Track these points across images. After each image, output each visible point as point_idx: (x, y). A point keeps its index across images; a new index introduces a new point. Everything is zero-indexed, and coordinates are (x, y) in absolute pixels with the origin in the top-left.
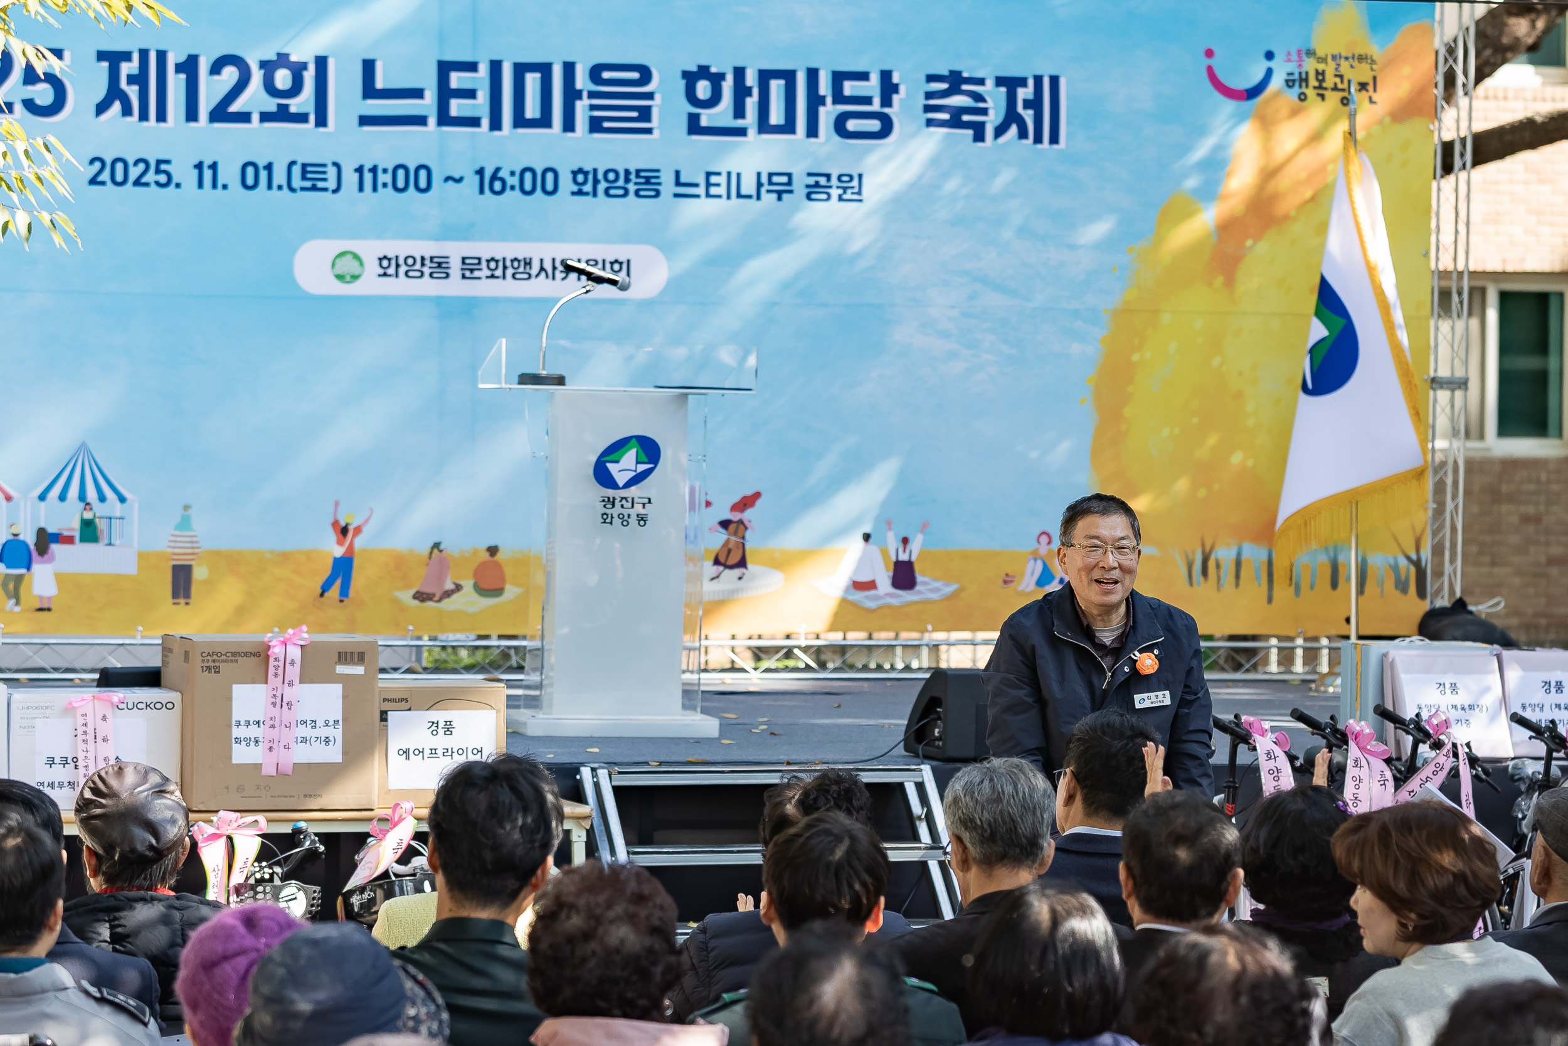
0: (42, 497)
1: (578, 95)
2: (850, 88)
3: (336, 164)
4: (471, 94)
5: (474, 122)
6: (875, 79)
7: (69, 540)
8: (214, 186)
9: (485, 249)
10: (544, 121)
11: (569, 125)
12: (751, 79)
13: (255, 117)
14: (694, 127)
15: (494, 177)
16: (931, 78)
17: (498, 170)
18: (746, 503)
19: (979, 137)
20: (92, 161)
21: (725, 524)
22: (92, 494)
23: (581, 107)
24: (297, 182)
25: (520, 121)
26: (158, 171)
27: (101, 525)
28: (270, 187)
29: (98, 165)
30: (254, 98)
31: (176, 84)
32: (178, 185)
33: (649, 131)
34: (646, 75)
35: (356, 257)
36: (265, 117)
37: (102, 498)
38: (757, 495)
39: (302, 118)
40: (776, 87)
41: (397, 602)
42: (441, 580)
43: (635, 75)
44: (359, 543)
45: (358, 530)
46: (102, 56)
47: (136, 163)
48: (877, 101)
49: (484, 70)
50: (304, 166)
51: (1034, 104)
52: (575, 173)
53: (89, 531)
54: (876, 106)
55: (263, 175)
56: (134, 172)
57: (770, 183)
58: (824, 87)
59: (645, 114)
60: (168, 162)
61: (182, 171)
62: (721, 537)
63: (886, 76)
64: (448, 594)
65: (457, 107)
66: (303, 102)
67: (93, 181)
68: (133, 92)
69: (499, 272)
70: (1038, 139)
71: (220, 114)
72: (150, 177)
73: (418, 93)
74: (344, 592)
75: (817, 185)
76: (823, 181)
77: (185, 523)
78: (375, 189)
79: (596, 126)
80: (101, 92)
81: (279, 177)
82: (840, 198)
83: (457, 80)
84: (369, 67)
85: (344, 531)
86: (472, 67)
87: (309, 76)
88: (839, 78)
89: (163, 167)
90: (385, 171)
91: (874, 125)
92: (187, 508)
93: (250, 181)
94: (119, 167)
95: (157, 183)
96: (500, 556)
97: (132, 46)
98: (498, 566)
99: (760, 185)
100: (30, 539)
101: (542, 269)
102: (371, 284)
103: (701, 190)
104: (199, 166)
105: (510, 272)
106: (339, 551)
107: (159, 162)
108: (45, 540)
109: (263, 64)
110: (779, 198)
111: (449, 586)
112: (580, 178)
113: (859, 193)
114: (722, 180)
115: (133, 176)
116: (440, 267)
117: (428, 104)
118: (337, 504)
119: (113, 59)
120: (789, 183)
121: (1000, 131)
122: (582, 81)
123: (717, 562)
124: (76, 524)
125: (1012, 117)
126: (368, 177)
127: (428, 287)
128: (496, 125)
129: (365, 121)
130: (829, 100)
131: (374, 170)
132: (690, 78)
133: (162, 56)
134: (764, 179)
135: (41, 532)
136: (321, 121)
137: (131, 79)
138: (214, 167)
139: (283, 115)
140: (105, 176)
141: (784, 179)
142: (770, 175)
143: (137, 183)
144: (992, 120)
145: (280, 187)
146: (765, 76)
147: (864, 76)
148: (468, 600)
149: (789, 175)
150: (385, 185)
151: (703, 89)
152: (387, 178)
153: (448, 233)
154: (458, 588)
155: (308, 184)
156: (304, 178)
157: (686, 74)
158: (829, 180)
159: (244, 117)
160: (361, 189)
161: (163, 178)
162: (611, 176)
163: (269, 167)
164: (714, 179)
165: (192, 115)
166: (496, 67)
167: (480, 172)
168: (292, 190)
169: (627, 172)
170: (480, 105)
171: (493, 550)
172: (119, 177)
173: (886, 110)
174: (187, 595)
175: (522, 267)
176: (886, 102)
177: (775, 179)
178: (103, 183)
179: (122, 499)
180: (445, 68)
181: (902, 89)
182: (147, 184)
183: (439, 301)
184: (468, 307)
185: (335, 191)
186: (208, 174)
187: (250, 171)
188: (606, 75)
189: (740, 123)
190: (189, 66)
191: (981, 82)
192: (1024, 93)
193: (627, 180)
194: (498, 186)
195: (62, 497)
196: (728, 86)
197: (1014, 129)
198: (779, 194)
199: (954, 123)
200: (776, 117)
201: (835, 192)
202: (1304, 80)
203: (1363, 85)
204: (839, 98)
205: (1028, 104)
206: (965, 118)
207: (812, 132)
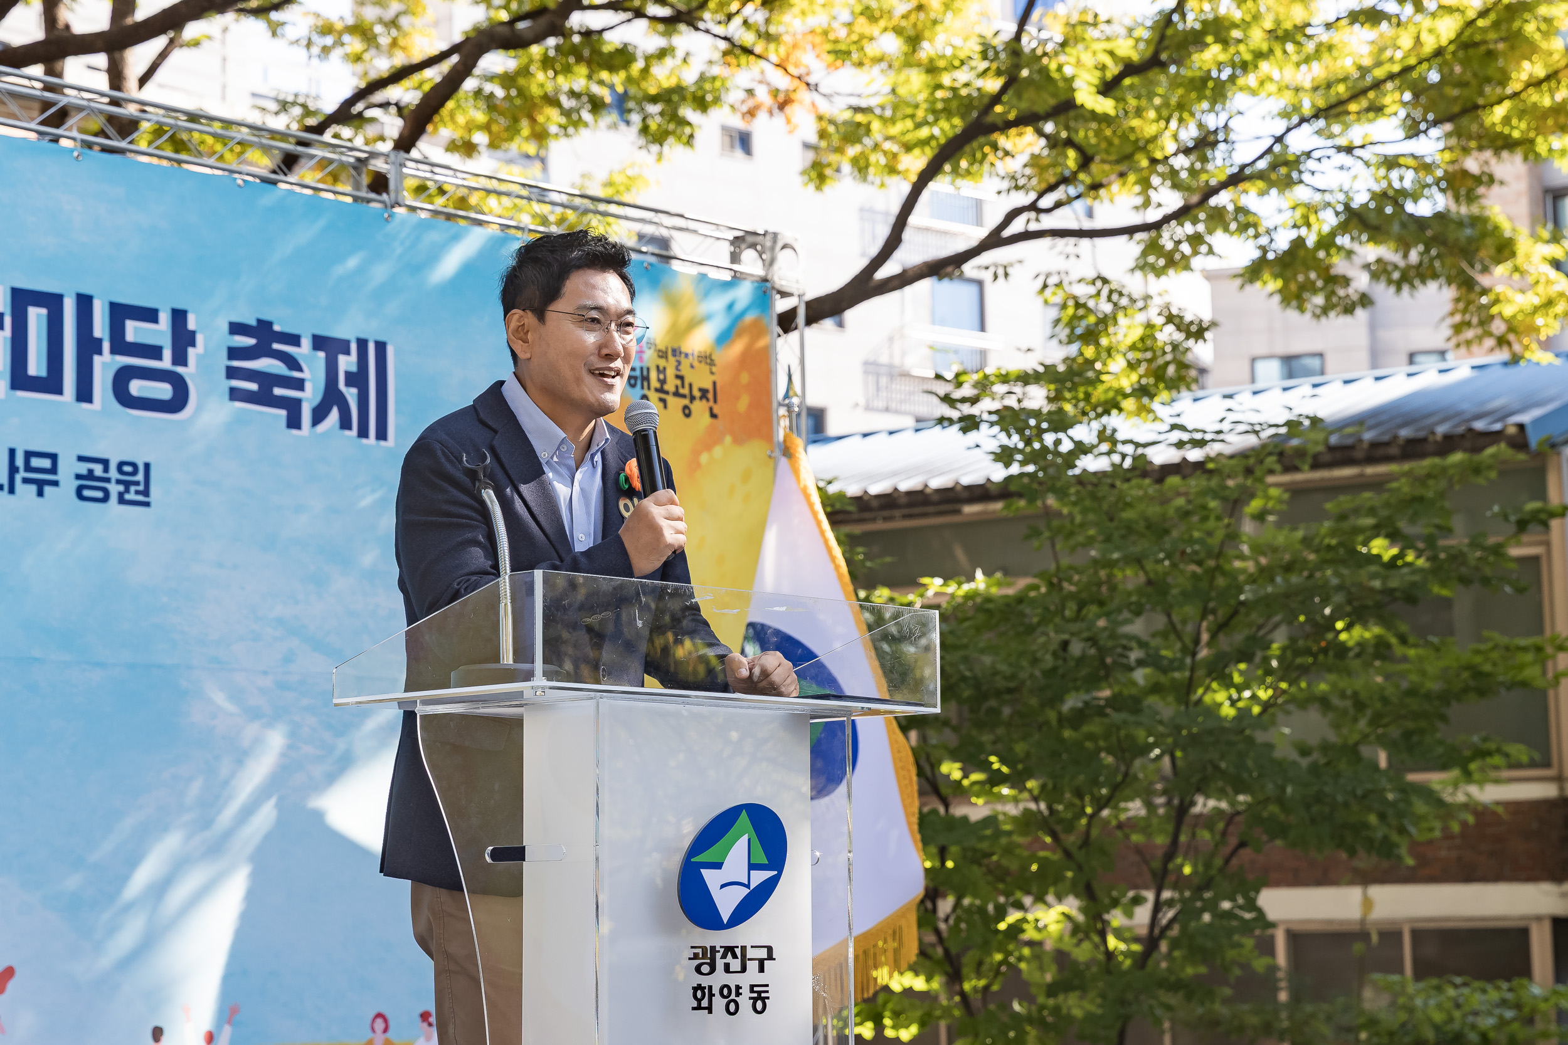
2: (134, 330)
6: (165, 318)
12: (2, 302)
16: (237, 328)
19: (294, 422)
38: (10, 971)
40: (36, 318)
48: (167, 354)
51: (357, 379)
54: (166, 362)
57: (28, 468)
58: (100, 328)
63: (179, 317)
70: (363, 431)
75: (90, 475)
76: (98, 470)
82: (122, 500)
88: (120, 313)
91: (163, 391)
99: (13, 470)
110: (40, 494)
113: (146, 492)
120: (53, 470)
121: (319, 415)
125: (331, 398)
130: (106, 346)
134: (20, 462)
141: (46, 463)
142: (29, 455)
144: (310, 396)
146: (21, 300)
147: (150, 315)
149: (54, 457)
158: (106, 470)
173: (180, 369)
176: (180, 358)
177: (36, 462)
181: (200, 339)
191: (295, 340)
192: (347, 363)
197: (334, 415)
198: (40, 486)
199: (263, 398)
200: (36, 366)
201: (114, 489)
202: (646, 378)
203: (704, 393)
204: (120, 346)
205: (351, 379)
206: (278, 391)
207: (84, 394)
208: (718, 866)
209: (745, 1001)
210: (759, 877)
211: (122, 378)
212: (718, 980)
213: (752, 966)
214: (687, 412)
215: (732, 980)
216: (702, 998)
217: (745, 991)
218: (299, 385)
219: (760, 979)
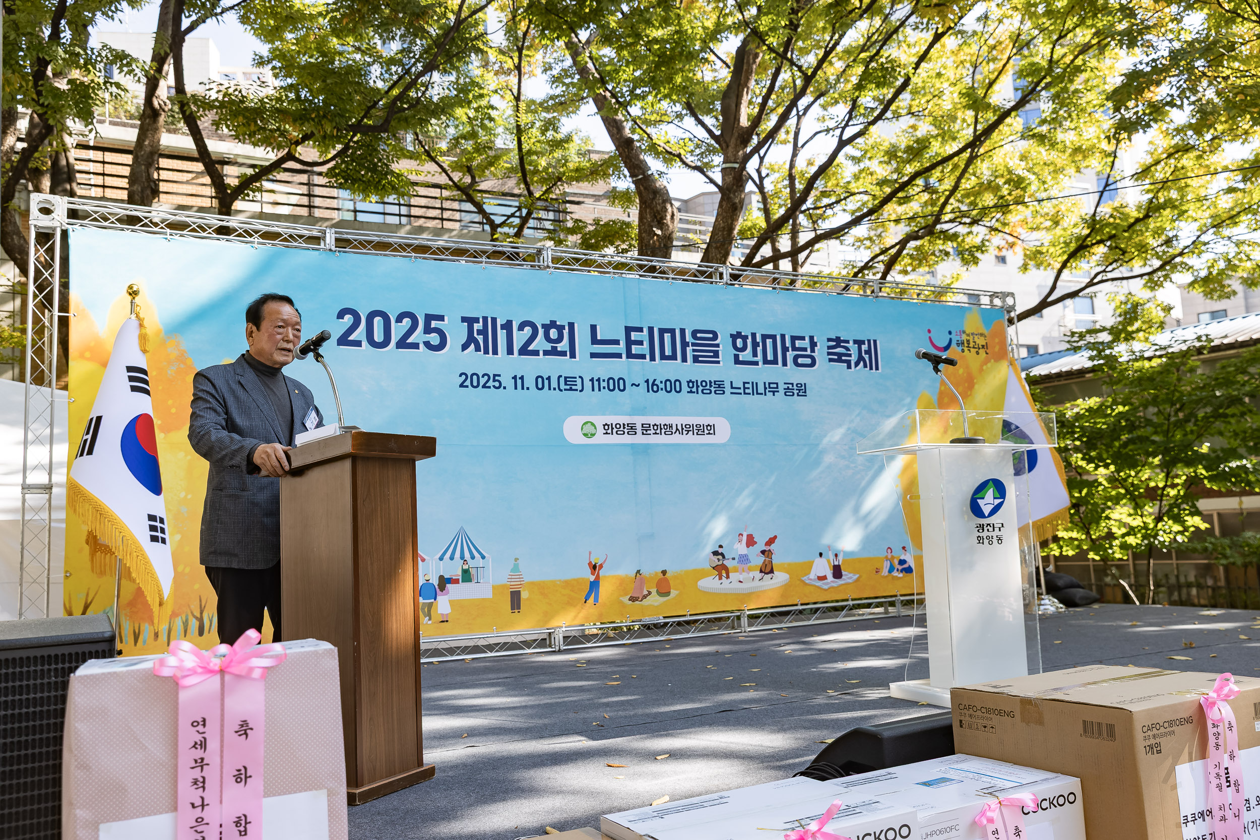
0: (441, 559)
1: (687, 344)
2: (798, 343)
3: (580, 377)
4: (640, 343)
5: (643, 357)
6: (807, 339)
7: (456, 581)
8: (523, 388)
9: (652, 420)
10: (673, 357)
11: (684, 360)
12: (759, 339)
13: (541, 353)
14: (737, 361)
15: (653, 384)
16: (829, 340)
17: (655, 380)
18: (771, 541)
19: (849, 367)
20: (460, 375)
21: (763, 552)
22: (467, 555)
23: (689, 350)
24: (563, 386)
25: (663, 357)
26: (494, 380)
27: (473, 571)
28: (550, 389)
29: (464, 377)
30: (540, 343)
31: (502, 335)
32: (505, 388)
33: (718, 362)
34: (715, 336)
35: (593, 424)
36: (546, 353)
37: (473, 557)
38: (775, 537)
39: (563, 354)
40: (769, 342)
41: (621, 602)
42: (642, 590)
43: (711, 336)
44: (602, 573)
45: (601, 566)
46: (464, 319)
47: (483, 376)
48: (809, 350)
49: (646, 330)
50: (566, 378)
51: (868, 352)
52: (688, 382)
53: (467, 576)
54: (809, 352)
55: (546, 382)
56: (483, 381)
57: (770, 387)
58: (788, 344)
59: (716, 354)
60: (499, 375)
61: (507, 381)
62: (762, 559)
63: (811, 338)
64: (645, 597)
65: (635, 349)
66: (563, 346)
67: (462, 386)
68: (480, 338)
69: (658, 431)
70: (871, 368)
71: (524, 351)
72: (490, 383)
73: (617, 342)
74: (596, 600)
75: (788, 388)
76: (790, 386)
77: (516, 568)
78: (600, 390)
79: (696, 359)
80: (464, 339)
81: (554, 384)
82: (798, 395)
83: (634, 336)
84: (593, 328)
85: (594, 567)
86: (640, 330)
87: (566, 332)
88: (794, 339)
89: (497, 378)
90: (604, 381)
91: (808, 361)
92: (516, 559)
93: (540, 386)
94: (475, 377)
95: (494, 386)
96: (667, 575)
97: (479, 314)
98: (667, 581)
99: (765, 388)
100: (435, 582)
101: (677, 429)
102: (600, 438)
103: (742, 391)
104: (515, 378)
105: (663, 431)
106: (592, 578)
107: (495, 376)
108: (444, 582)
109: (543, 326)
110: (774, 395)
111: (646, 592)
112: (691, 385)
113: (805, 392)
114: (750, 386)
115: (481, 384)
116: (632, 429)
117: (621, 348)
118: (590, 553)
119: (470, 321)
120: (777, 388)
121: (857, 364)
122: (689, 338)
123: (761, 571)
124: (460, 573)
125: (860, 359)
126: (596, 383)
127: (626, 439)
128: (653, 359)
129: (593, 355)
130: (790, 349)
131: (598, 380)
132: (734, 337)
133: (494, 320)
134: (767, 386)
135: (441, 578)
136: (573, 356)
137: (479, 332)
138: (522, 378)
139: (554, 352)
140: (468, 383)
141: (775, 386)
142: (770, 384)
143: (484, 386)
144: (854, 359)
145: (555, 389)
146: (765, 337)
147: (803, 338)
148: (655, 600)
149: (777, 384)
150: (604, 388)
151: (739, 343)
152: (605, 384)
153: (635, 412)
154: (650, 593)
155: (568, 387)
156: (566, 384)
157: (732, 336)
158: (793, 386)
159: (536, 353)
160: (593, 390)
161: (497, 384)
162: (704, 384)
163: (549, 378)
164: (747, 386)
165: (510, 351)
166: (651, 330)
167: (647, 381)
168: (561, 390)
169: (710, 382)
170: (645, 349)
171: (664, 572)
172: (475, 384)
173: (813, 354)
174: (519, 608)
175: (668, 429)
176: (813, 351)
177: (772, 386)
178: (467, 387)
179: (483, 557)
180: (628, 330)
181: (818, 344)
182: (489, 387)
183: (633, 446)
184: (647, 448)
185: (581, 391)
186: (519, 382)
187: (540, 380)
188: (699, 335)
189: (755, 359)
190: (508, 326)
191: (848, 342)
192: (864, 347)
193: (711, 386)
194: (655, 388)
195: (452, 558)
196: (749, 341)
197: (862, 363)
198: (774, 392)
199: (839, 360)
200: (770, 357)
201: (796, 392)
202: (963, 343)
203: (983, 346)
204: (794, 349)
205: (866, 352)
206: (843, 358)
207: (785, 364)
208: (983, 498)
209: (995, 540)
210: (997, 501)
211: (796, 358)
212: (985, 534)
213: (997, 530)
214: (978, 353)
215: (990, 534)
216: (980, 540)
217: (995, 537)
218: (850, 355)
219: (999, 533)
